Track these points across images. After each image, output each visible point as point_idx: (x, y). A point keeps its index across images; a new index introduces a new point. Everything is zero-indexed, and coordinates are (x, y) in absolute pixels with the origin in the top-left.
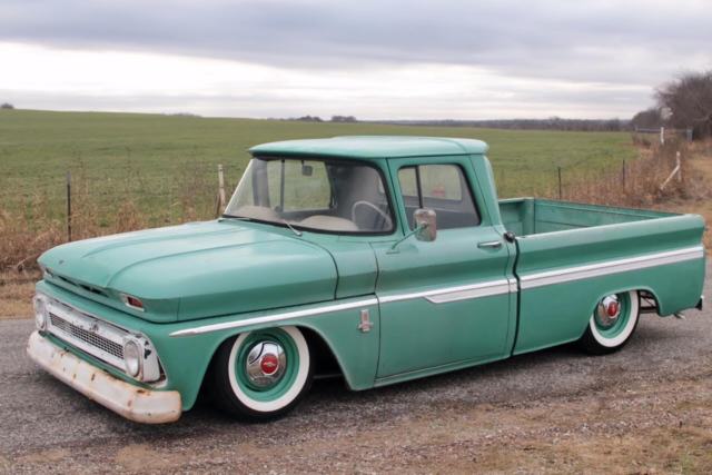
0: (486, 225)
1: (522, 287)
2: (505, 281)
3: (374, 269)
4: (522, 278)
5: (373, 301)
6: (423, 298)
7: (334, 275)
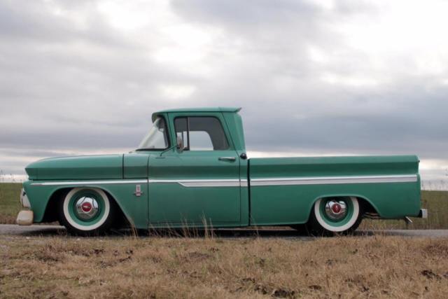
0: (232, 150)
1: (252, 184)
2: (238, 180)
3: (145, 164)
4: (252, 180)
5: (145, 181)
6: (177, 183)
7: (121, 165)
